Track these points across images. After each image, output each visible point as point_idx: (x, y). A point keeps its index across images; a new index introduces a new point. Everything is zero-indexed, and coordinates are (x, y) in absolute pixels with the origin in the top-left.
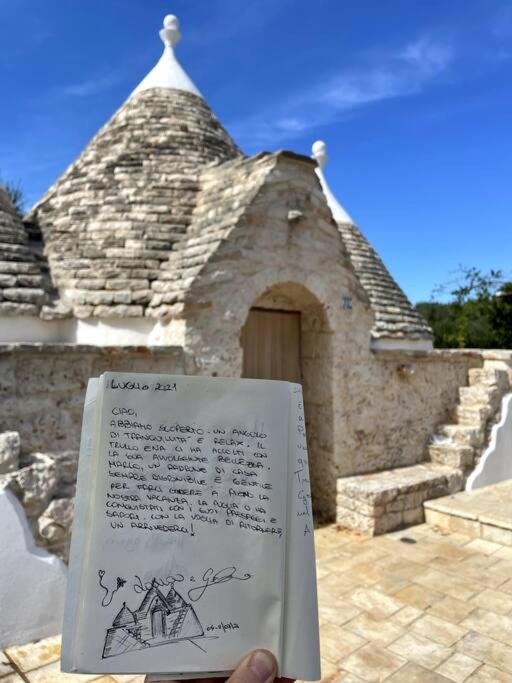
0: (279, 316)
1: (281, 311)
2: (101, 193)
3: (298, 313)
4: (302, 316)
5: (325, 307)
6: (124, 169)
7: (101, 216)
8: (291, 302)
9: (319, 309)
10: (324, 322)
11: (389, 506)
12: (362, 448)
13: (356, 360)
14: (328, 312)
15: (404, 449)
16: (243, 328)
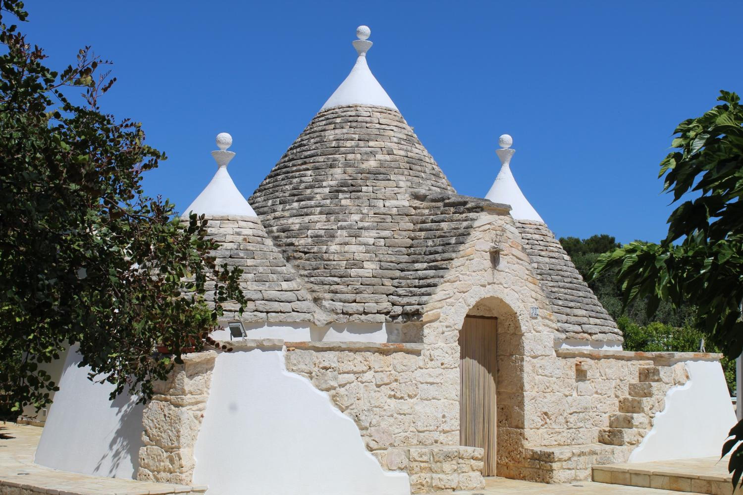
0: (480, 320)
1: (482, 317)
2: (332, 218)
3: (496, 318)
4: (499, 321)
5: (518, 314)
6: (348, 196)
7: (337, 240)
8: (490, 310)
9: (513, 316)
10: (518, 327)
11: (564, 463)
12: (546, 426)
13: (542, 355)
14: (520, 318)
15: (581, 430)
16: (460, 332)
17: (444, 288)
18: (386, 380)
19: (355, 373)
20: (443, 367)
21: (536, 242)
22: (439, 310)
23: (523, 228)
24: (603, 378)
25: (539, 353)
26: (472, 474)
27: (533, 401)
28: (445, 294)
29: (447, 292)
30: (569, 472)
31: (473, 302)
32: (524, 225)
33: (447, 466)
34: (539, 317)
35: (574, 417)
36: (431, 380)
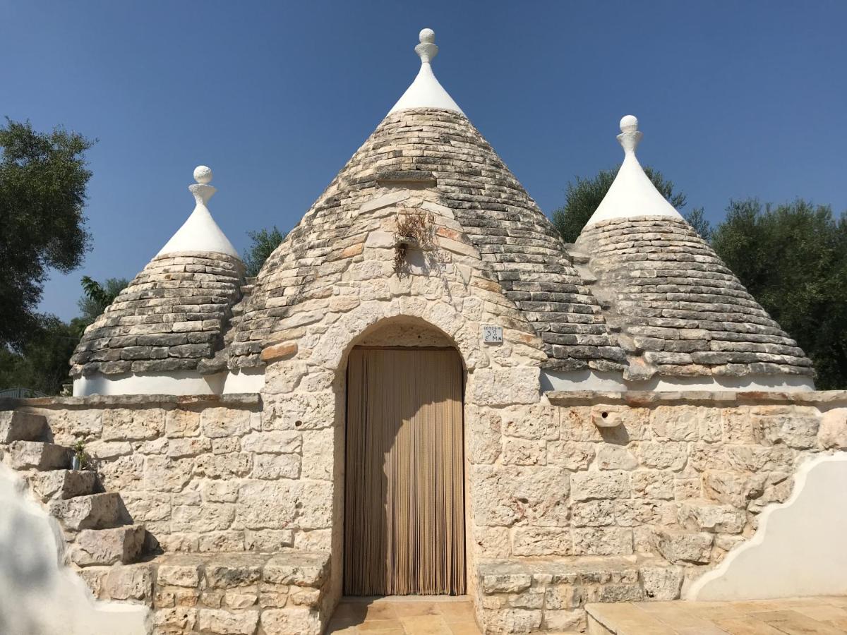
11: (513, 598)
12: (524, 522)
13: (512, 404)
14: (461, 346)
15: (607, 530)
16: (335, 371)
17: (304, 308)
18: (187, 450)
19: (131, 440)
20: (299, 427)
21: (649, 243)
22: (293, 342)
23: (633, 226)
24: (660, 439)
25: (507, 400)
26: (291, 610)
27: (494, 479)
28: (305, 317)
29: (310, 314)
30: (526, 614)
31: (362, 325)
32: (634, 224)
33: (235, 596)
34: (505, 343)
35: (590, 507)
36: (276, 448)
